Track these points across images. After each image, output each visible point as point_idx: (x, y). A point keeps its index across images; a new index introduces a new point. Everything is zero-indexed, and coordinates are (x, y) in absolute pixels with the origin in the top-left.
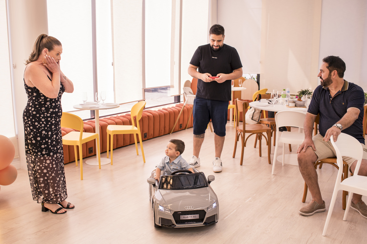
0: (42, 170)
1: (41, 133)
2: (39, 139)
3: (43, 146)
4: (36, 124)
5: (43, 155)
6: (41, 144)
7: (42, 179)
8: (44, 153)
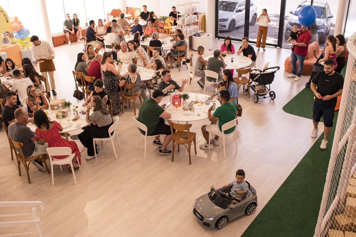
0: (114, 99)
1: (114, 85)
2: (113, 87)
3: (115, 90)
4: (113, 82)
5: (115, 93)
6: (114, 89)
7: (114, 102)
8: (115, 92)
